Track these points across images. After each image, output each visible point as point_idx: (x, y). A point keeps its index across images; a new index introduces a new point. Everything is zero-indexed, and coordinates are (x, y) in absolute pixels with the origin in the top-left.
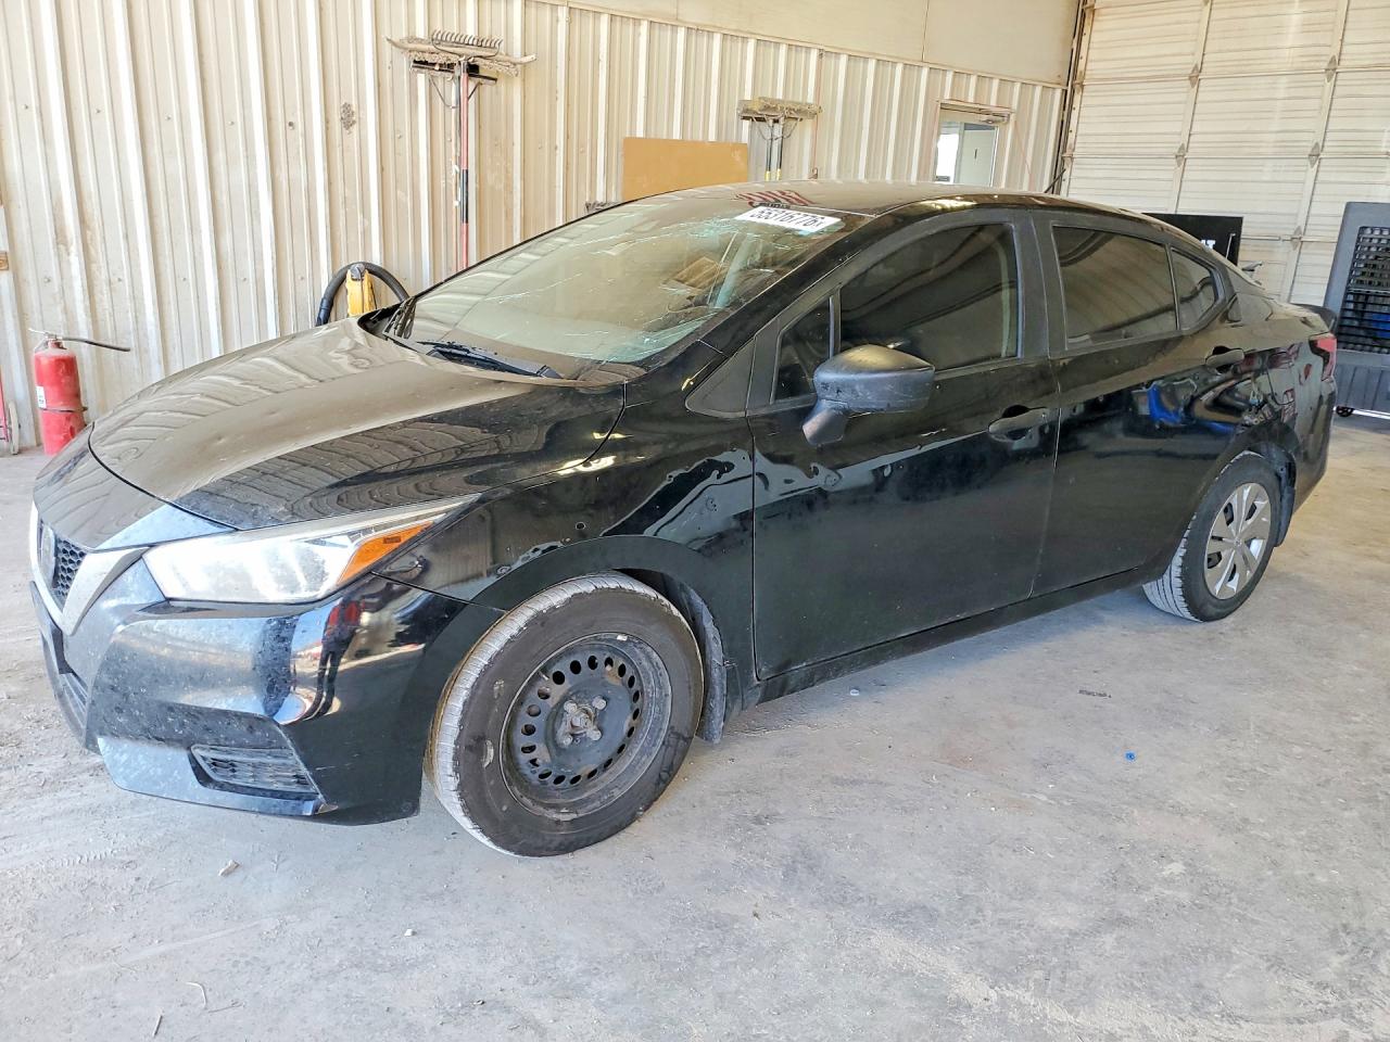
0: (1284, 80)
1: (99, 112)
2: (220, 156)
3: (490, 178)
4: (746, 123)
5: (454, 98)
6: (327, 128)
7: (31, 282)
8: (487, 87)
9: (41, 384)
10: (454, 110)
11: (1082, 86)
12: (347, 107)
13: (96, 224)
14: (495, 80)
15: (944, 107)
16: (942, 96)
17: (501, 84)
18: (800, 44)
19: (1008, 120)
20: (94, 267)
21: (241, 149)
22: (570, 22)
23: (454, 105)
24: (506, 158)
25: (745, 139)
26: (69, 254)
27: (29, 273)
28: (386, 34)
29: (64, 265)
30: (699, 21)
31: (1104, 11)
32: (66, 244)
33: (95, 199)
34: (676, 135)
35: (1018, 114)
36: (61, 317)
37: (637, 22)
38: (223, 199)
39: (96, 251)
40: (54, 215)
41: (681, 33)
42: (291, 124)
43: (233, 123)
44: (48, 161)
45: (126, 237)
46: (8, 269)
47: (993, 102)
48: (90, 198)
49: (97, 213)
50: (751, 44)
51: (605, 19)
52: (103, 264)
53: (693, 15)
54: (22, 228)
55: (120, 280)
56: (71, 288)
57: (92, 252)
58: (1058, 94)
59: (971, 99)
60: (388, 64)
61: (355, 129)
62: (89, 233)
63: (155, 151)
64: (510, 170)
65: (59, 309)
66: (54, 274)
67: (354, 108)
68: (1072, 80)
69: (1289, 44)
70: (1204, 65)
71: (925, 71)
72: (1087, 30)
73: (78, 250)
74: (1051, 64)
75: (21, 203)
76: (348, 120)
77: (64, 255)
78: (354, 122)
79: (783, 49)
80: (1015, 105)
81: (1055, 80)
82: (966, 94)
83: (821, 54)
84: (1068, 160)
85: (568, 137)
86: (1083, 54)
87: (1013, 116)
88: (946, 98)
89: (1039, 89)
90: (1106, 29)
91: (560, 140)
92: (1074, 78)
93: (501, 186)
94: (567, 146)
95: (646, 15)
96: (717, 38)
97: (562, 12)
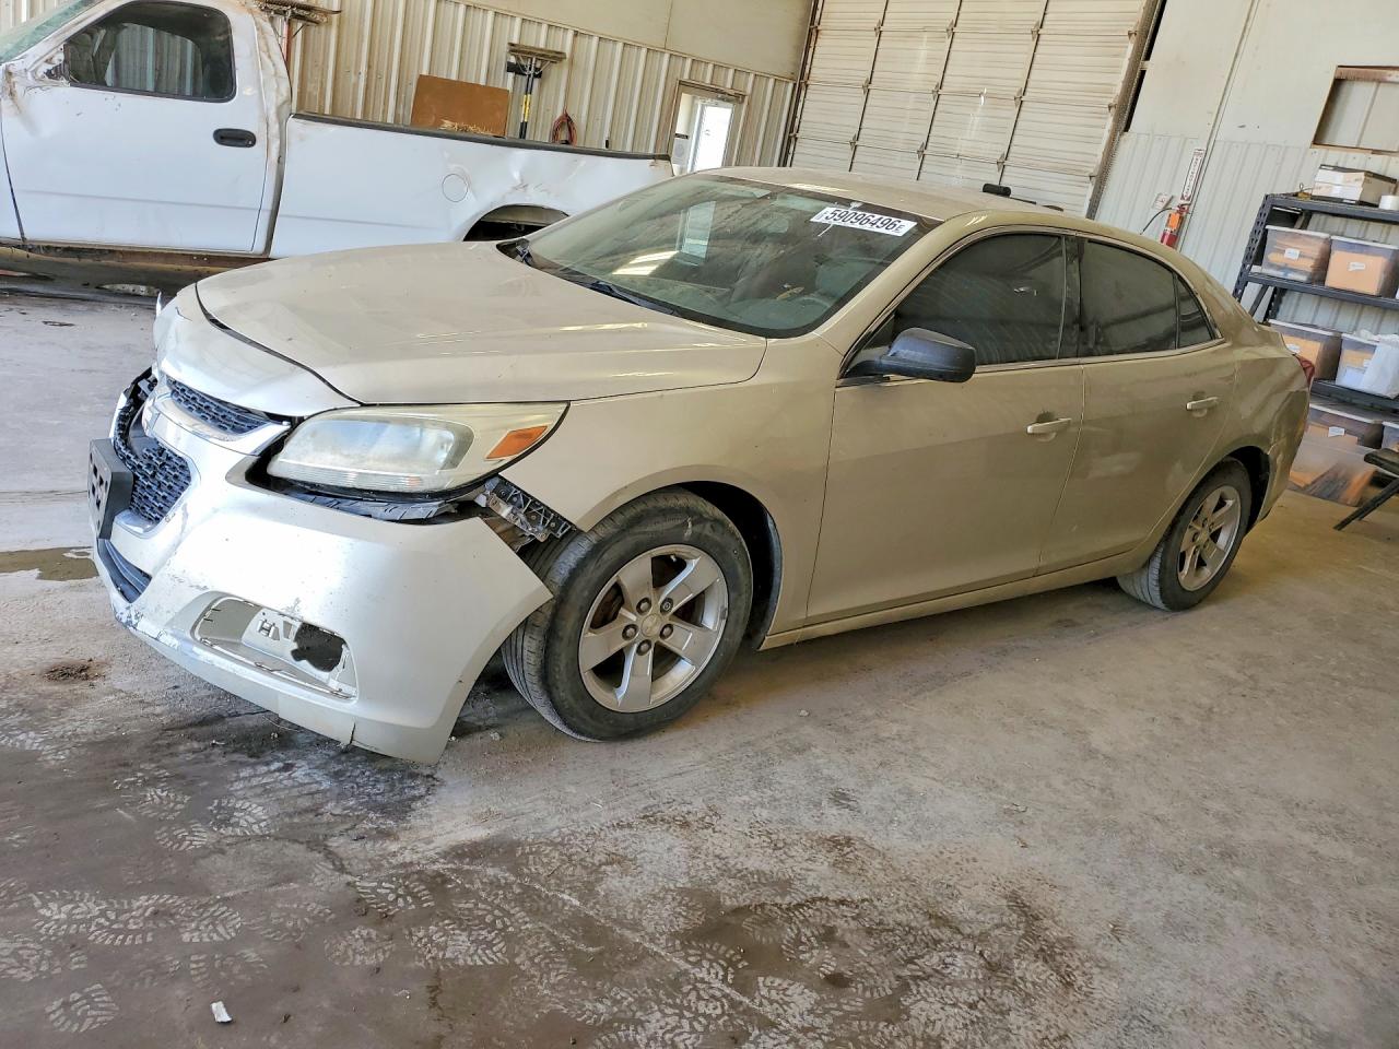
3: (310, 87)
4: (511, 75)
8: (313, 29)
11: (807, 86)
15: (681, 83)
16: (682, 75)
17: (323, 28)
18: (559, 25)
19: (743, 101)
25: (509, 87)
34: (454, 77)
35: (751, 96)
47: (729, 86)
50: (518, 21)
58: (791, 86)
59: (708, 81)
64: (325, 83)
68: (801, 82)
70: (873, 79)
71: (667, 56)
72: (813, 44)
74: (784, 63)
79: (544, 27)
80: (749, 91)
81: (789, 75)
82: (704, 77)
83: (576, 34)
84: (793, 139)
85: (369, 67)
86: (809, 61)
87: (746, 99)
88: (686, 77)
89: (772, 81)
90: (823, 45)
91: (363, 69)
92: (802, 78)
93: (317, 93)
94: (368, 73)
96: (490, 14)
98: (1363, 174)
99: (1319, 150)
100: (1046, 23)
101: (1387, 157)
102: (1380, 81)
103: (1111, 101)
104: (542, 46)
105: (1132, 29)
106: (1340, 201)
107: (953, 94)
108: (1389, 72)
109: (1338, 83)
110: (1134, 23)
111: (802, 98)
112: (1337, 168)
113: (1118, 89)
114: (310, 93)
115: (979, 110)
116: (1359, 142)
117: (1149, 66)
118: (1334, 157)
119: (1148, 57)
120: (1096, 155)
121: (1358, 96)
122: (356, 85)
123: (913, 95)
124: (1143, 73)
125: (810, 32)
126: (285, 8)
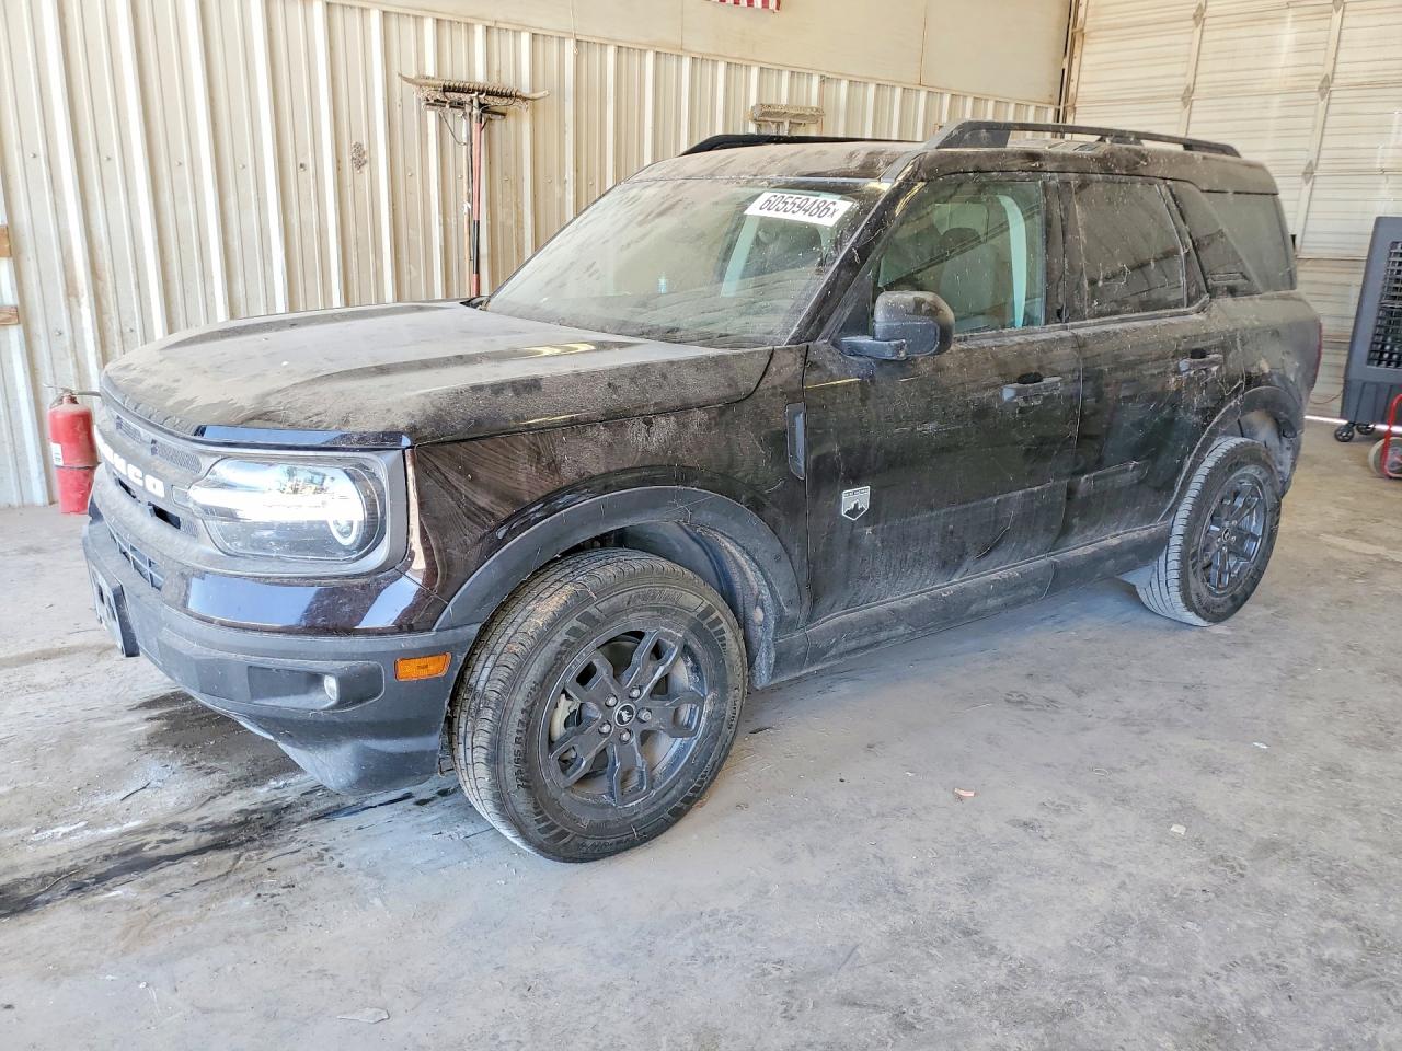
0: (1278, 99)
1: (109, 159)
2: (231, 201)
3: (501, 214)
5: (464, 135)
6: (339, 169)
7: (42, 336)
8: (498, 122)
9: (57, 441)
10: (465, 147)
12: (358, 146)
13: (107, 275)
14: (504, 115)
17: (511, 120)
18: (804, 71)
20: (106, 318)
21: (253, 193)
22: (577, 57)
23: (465, 141)
24: (517, 194)
26: (79, 306)
27: (39, 327)
28: (395, 69)
29: (75, 317)
30: (702, 50)
31: (1093, 34)
32: (77, 296)
33: (106, 247)
36: (72, 371)
37: (642, 52)
38: (235, 244)
39: (108, 302)
40: (64, 266)
41: (686, 62)
42: (302, 166)
43: (244, 167)
44: (58, 209)
45: (138, 286)
46: (19, 323)
48: (101, 247)
49: (108, 264)
50: (755, 71)
51: (611, 51)
52: (114, 313)
53: (697, 45)
54: (32, 279)
55: (132, 330)
56: (83, 340)
57: (104, 302)
58: (1050, 113)
60: (398, 102)
61: (366, 168)
62: (100, 284)
63: (166, 198)
64: (520, 205)
65: (70, 362)
66: (65, 327)
67: (365, 148)
68: (1066, 106)
69: (1282, 63)
70: (1197, 86)
71: (923, 95)
72: (1077, 52)
73: (90, 302)
74: (1043, 83)
75: (30, 256)
76: (359, 162)
77: (76, 308)
78: (365, 162)
79: (786, 76)
81: (1048, 99)
82: (964, 116)
83: (823, 80)
85: (577, 170)
88: (945, 120)
89: (1032, 109)
91: (570, 174)
92: (1066, 100)
93: (512, 222)
94: (577, 180)
95: (652, 46)
96: (722, 67)
97: (570, 45)
104: (784, 100)
114: (503, 224)
122: (562, 201)
125: (1070, 39)
126: (466, 98)
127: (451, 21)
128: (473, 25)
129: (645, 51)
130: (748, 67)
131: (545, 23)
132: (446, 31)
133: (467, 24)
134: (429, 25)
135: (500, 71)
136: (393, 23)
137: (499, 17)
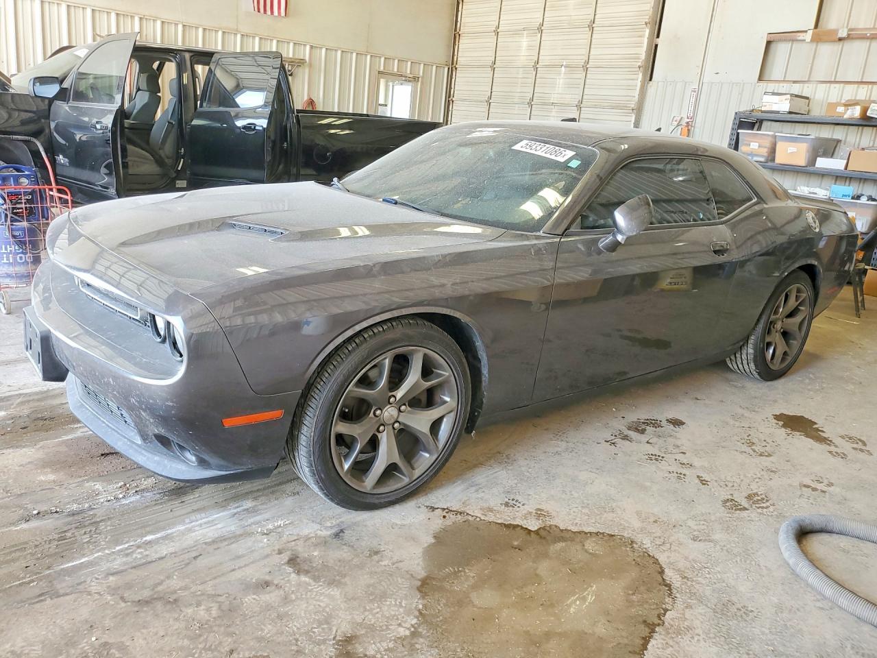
11: (456, 69)
15: (379, 72)
16: (379, 67)
18: (301, 43)
19: (418, 81)
22: (184, 31)
30: (247, 32)
35: (423, 77)
37: (217, 31)
41: (239, 36)
47: (409, 72)
50: (274, 42)
51: (200, 30)
53: (245, 29)
58: (445, 70)
59: (396, 70)
68: (452, 67)
70: (496, 61)
71: (369, 57)
72: (457, 43)
74: (441, 55)
79: (291, 44)
80: (421, 74)
81: (445, 63)
82: (393, 68)
83: (312, 47)
84: (451, 102)
86: (456, 53)
87: (420, 79)
88: (382, 69)
89: (434, 67)
90: (464, 43)
92: (452, 64)
95: (221, 28)
96: (257, 39)
97: (180, 27)
98: (788, 96)
99: (762, 84)
100: (596, 20)
101: (802, 85)
102: (793, 40)
103: (640, 64)
104: (291, 56)
105: (647, 20)
106: (778, 112)
107: (546, 66)
108: (799, 34)
109: (769, 43)
110: (648, 17)
111: (454, 76)
112: (774, 94)
113: (643, 57)
115: (562, 75)
116: (785, 77)
117: (660, 41)
118: (771, 87)
119: (658, 37)
120: (634, 97)
121: (781, 50)
123: (521, 69)
124: (656, 46)
125: (455, 36)
127: (124, 15)
128: (134, 17)
129: (218, 31)
130: (271, 40)
131: (167, 16)
132: (121, 18)
133: (131, 16)
134: (113, 16)
135: (146, 36)
136: (97, 14)
137: (147, 13)
